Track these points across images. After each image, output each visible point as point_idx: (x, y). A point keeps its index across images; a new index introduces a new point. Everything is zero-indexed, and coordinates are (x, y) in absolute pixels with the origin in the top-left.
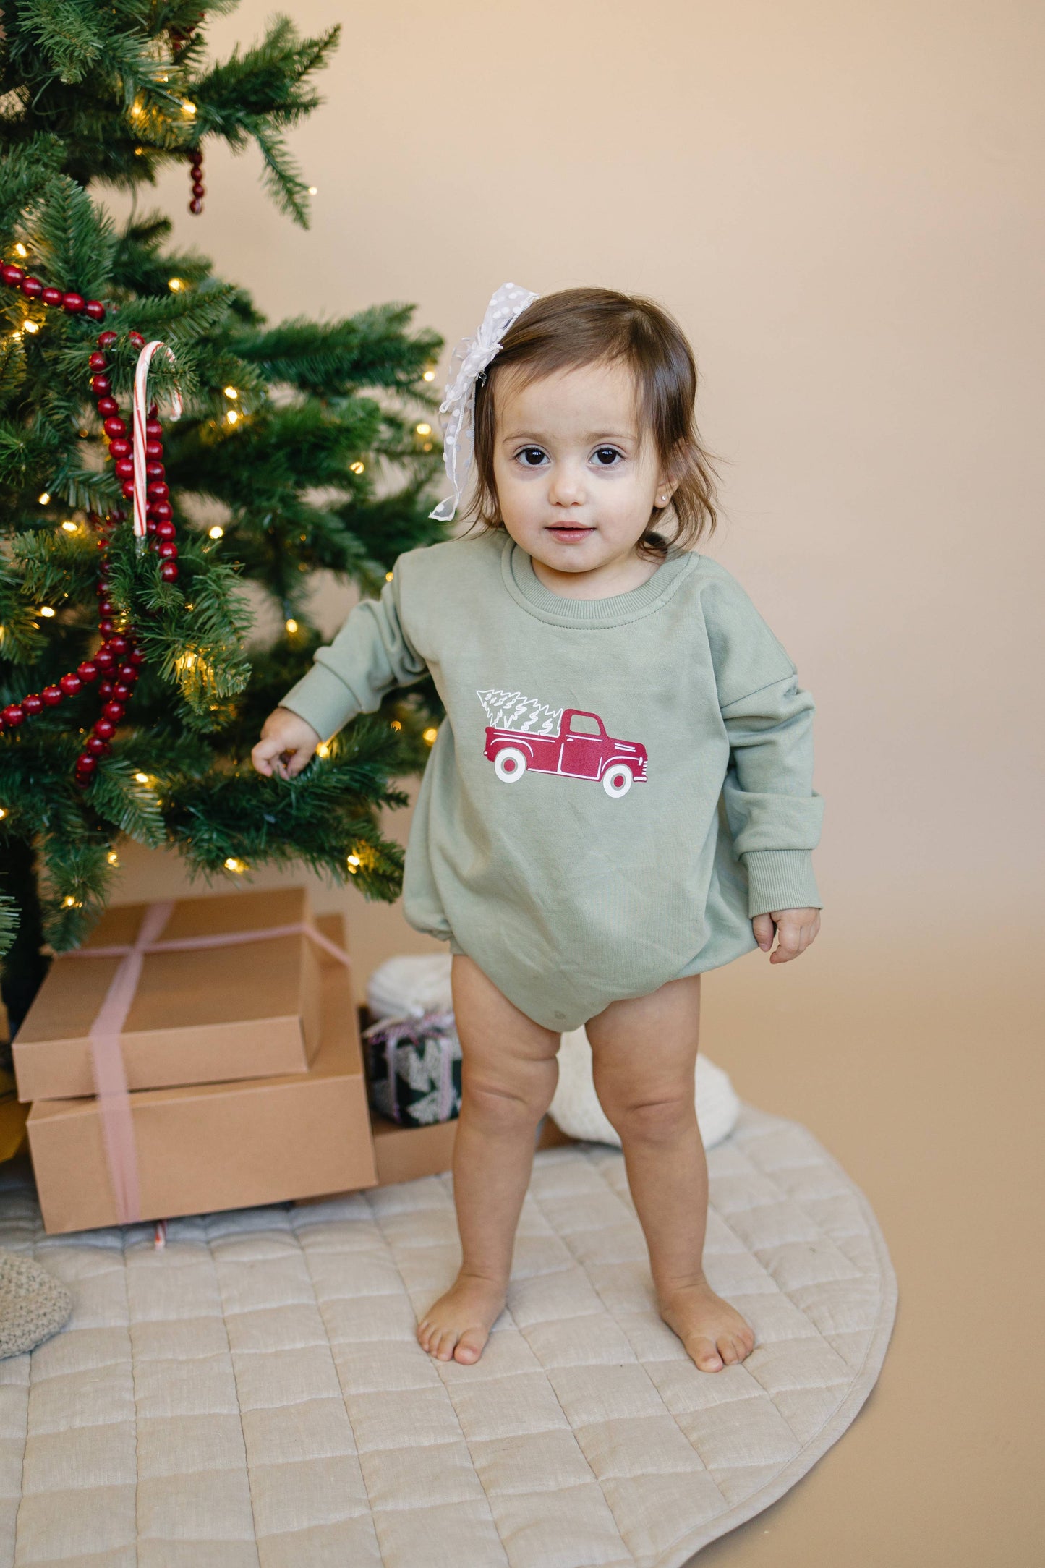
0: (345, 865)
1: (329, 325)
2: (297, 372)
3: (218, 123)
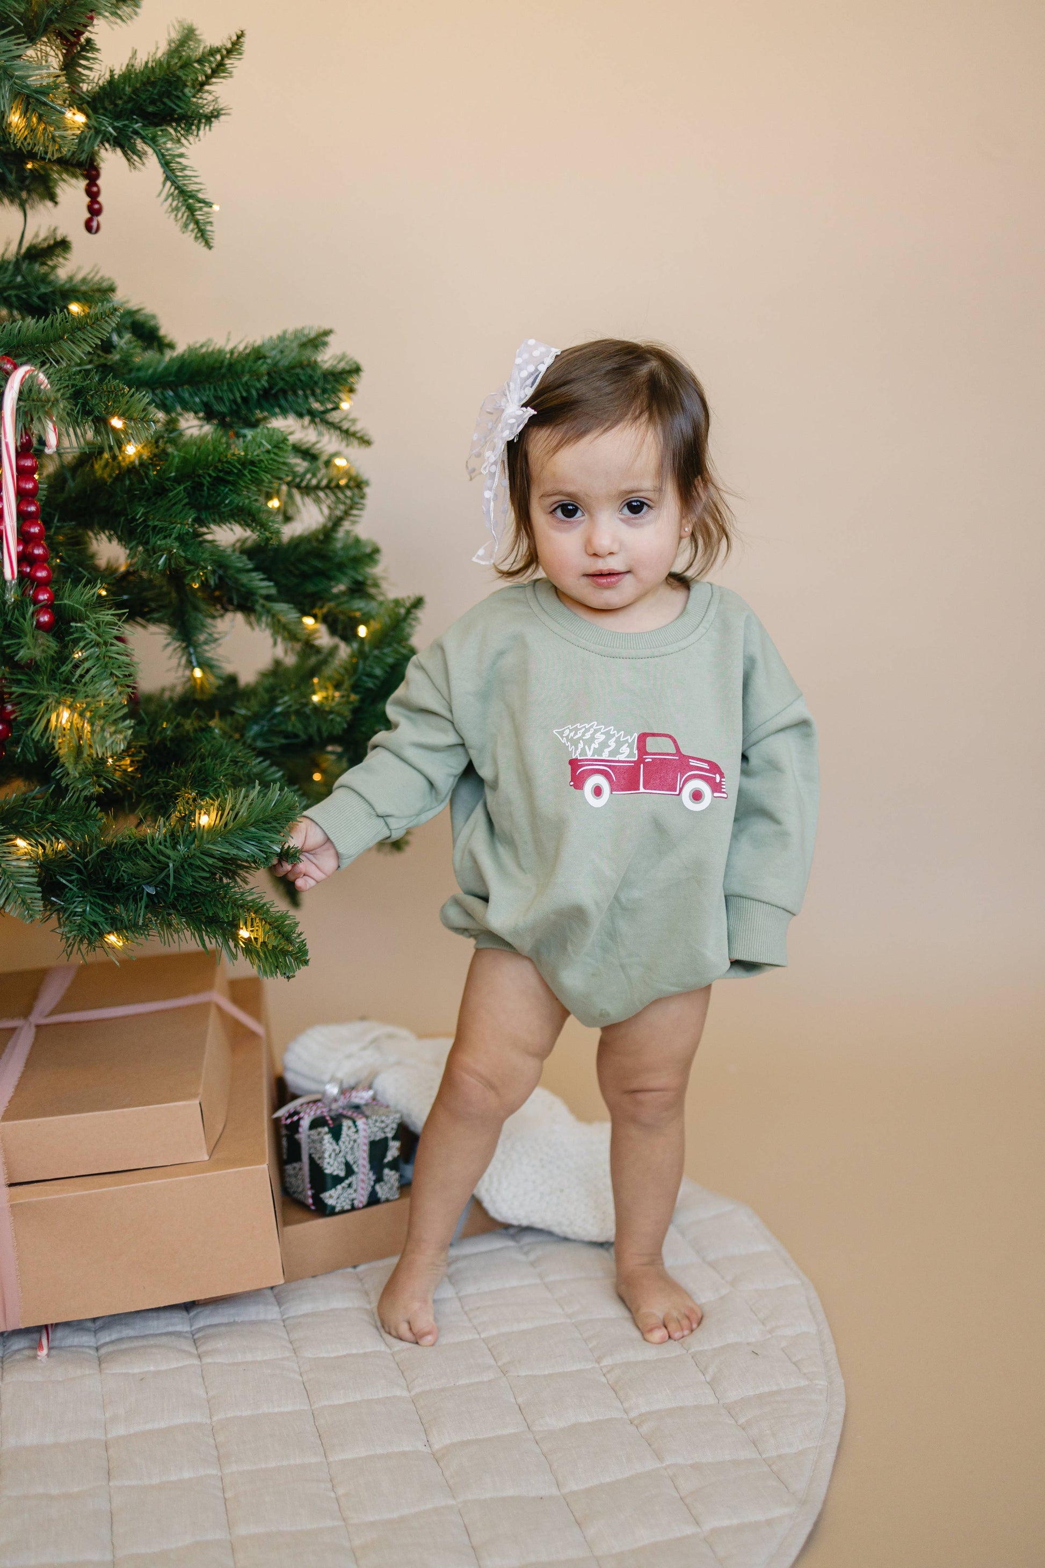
0: (235, 938)
1: (236, 350)
2: (202, 401)
3: (111, 134)
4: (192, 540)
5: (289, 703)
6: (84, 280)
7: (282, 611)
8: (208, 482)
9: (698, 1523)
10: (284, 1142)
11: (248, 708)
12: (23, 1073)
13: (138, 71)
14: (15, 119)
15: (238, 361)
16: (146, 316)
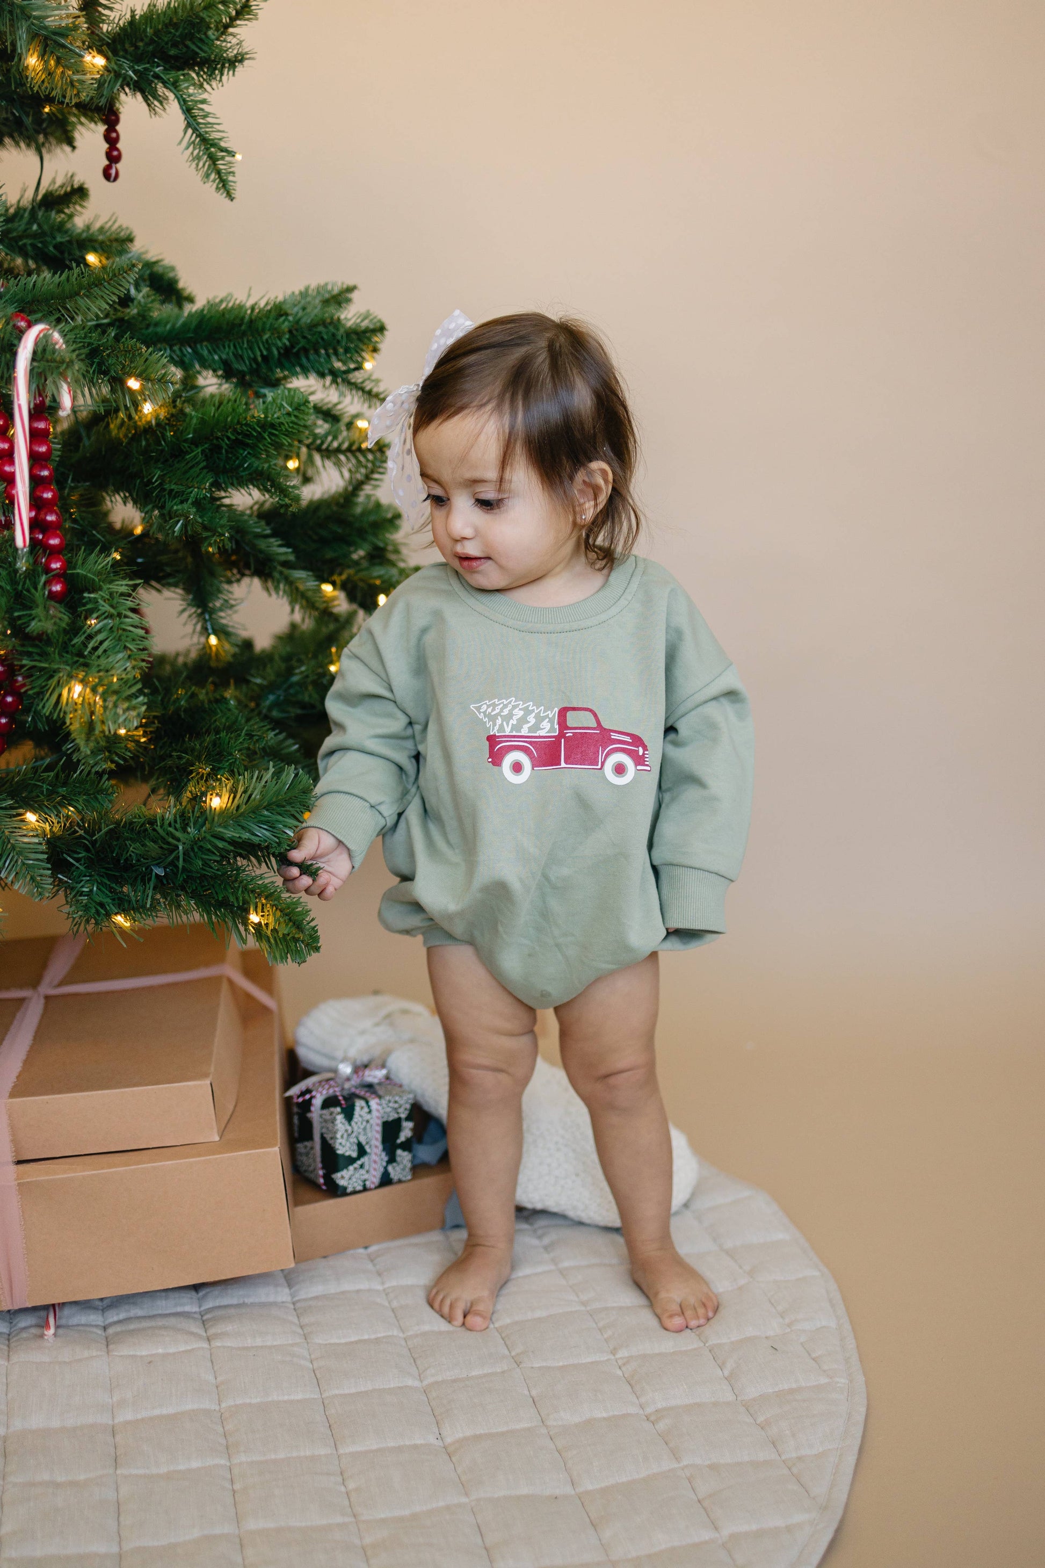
0: (245, 922)
1: (256, 307)
2: (220, 358)
3: (132, 78)
4: (209, 505)
5: (305, 674)
6: (101, 229)
7: (300, 579)
8: (226, 444)
9: (716, 1528)
10: (296, 1120)
11: (263, 678)
12: (32, 1047)
13: (160, 11)
14: (32, 61)
15: (259, 318)
16: (165, 267)
